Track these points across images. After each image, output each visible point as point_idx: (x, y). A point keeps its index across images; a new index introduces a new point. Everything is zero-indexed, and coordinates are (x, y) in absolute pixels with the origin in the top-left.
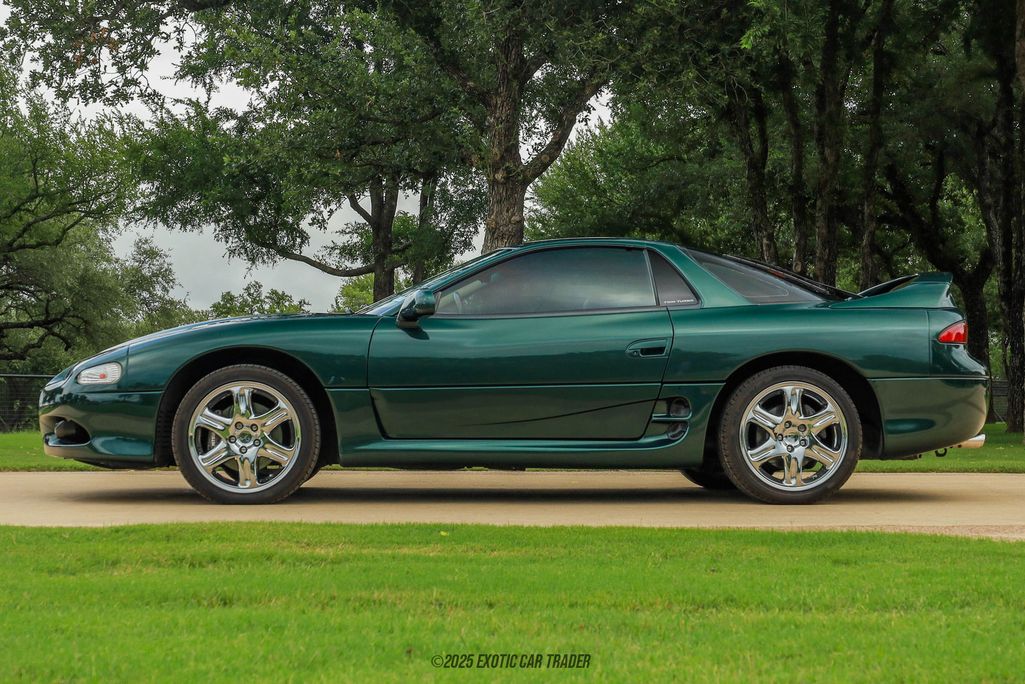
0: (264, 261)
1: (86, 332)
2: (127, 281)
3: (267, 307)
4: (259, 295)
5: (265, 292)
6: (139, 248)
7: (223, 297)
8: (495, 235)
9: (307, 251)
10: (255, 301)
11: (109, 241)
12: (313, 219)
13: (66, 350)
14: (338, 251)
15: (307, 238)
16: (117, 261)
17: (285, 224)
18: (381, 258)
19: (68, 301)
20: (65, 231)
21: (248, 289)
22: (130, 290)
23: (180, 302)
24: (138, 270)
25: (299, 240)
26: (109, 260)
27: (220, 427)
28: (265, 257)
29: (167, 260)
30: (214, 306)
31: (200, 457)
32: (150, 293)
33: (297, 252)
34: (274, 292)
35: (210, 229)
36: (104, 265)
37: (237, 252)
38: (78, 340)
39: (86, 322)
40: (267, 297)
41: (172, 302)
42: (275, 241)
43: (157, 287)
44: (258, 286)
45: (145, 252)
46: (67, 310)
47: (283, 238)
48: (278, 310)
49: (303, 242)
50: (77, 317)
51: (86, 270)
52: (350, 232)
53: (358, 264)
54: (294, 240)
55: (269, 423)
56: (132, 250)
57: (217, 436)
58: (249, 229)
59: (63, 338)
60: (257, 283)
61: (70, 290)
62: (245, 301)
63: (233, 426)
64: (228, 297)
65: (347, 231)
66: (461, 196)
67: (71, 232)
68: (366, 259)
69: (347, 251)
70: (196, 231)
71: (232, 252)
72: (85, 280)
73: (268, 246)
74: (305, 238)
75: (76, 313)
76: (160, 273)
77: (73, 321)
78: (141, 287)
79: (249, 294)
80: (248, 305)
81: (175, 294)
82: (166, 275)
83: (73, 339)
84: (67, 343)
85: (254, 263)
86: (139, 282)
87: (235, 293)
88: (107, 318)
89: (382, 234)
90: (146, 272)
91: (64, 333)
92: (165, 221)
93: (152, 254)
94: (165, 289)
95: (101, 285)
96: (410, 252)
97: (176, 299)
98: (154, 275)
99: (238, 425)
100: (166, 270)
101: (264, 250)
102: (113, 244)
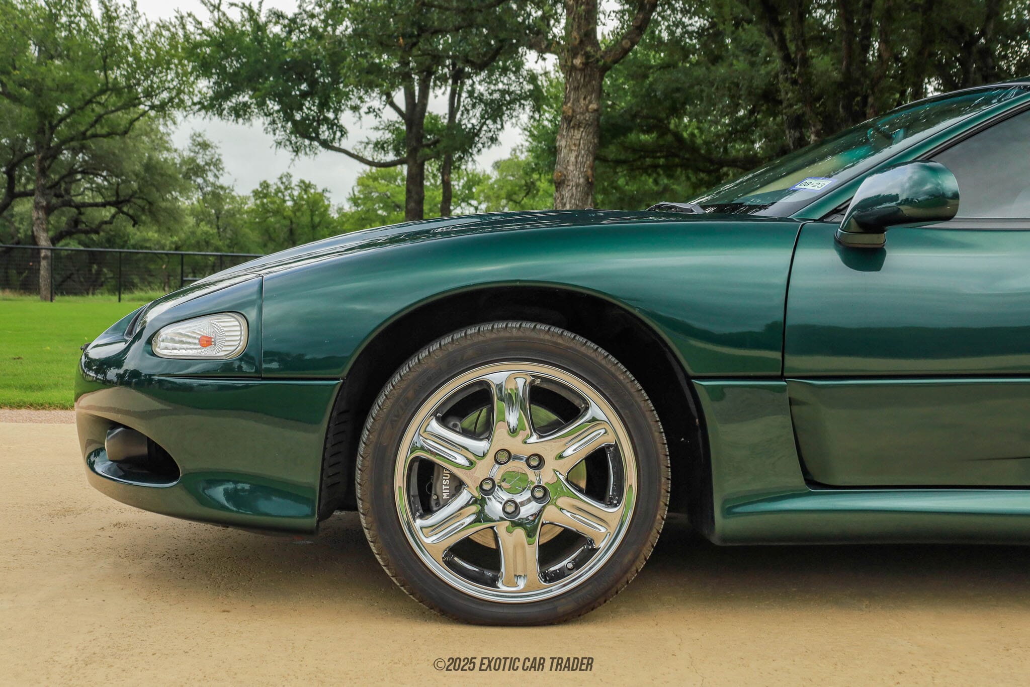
0: (306, 153)
1: (150, 212)
2: (184, 169)
3: (296, 193)
4: (290, 183)
5: (295, 181)
6: (194, 140)
7: (261, 185)
8: (572, 124)
9: (345, 144)
10: (286, 188)
11: (169, 135)
12: (369, 108)
13: (134, 226)
14: (371, 146)
15: (345, 133)
16: (176, 150)
17: (326, 119)
18: (413, 152)
19: (135, 185)
20: (132, 122)
21: (281, 178)
22: (187, 176)
23: (229, 187)
24: (193, 160)
25: (338, 134)
26: (168, 150)
27: (461, 460)
28: (308, 150)
29: (218, 151)
30: (254, 192)
31: (419, 523)
32: (204, 178)
33: (336, 145)
34: (303, 182)
35: (259, 122)
36: (165, 154)
37: (283, 144)
38: (144, 218)
39: (150, 204)
40: (296, 185)
41: (222, 188)
42: (318, 134)
43: (209, 174)
44: (289, 176)
45: (199, 144)
46: (135, 193)
47: (325, 133)
48: (305, 197)
49: (342, 136)
50: (143, 199)
51: (150, 158)
52: (382, 129)
53: (391, 157)
54: (335, 133)
55: (569, 452)
56: (188, 142)
57: (453, 477)
58: (295, 123)
59: (131, 217)
60: (288, 174)
61: (137, 175)
62: (279, 188)
63: (490, 457)
64: (265, 185)
65: (381, 127)
66: (491, 94)
67: (137, 124)
68: (398, 153)
69: (380, 146)
70: (247, 124)
71: (279, 143)
72: (150, 167)
73: (311, 139)
74: (343, 132)
75: (142, 195)
76: (212, 162)
77: (139, 202)
78: (196, 175)
79: (282, 183)
80: (281, 192)
81: (223, 181)
82: (216, 163)
83: (138, 217)
84: (134, 220)
85: (297, 154)
86: (195, 170)
87: (270, 182)
88: (167, 200)
89: (414, 130)
90: (200, 161)
91: (131, 212)
92: (220, 114)
93: (205, 146)
94: (216, 176)
95: (163, 172)
96: (440, 146)
97: (226, 185)
98: (207, 164)
99: (504, 456)
100: (217, 160)
101: (307, 142)
102: (172, 137)
